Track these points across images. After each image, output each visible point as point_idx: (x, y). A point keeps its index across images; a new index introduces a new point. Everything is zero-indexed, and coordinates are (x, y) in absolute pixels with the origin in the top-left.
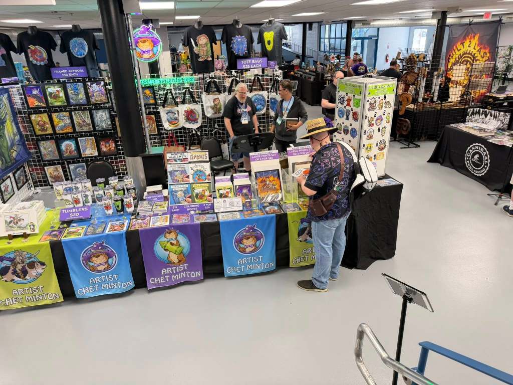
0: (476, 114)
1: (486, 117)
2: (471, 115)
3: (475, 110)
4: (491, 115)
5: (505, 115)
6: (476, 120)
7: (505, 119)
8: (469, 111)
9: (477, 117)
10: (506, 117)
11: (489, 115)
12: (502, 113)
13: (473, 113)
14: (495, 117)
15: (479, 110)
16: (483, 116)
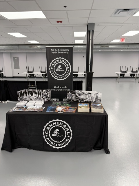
0: (24, 94)
1: (32, 95)
2: (21, 96)
3: (22, 91)
4: (36, 93)
5: (47, 91)
6: (25, 99)
7: (48, 94)
8: (18, 93)
9: (25, 96)
10: (49, 93)
11: (34, 94)
12: (44, 90)
13: (22, 94)
14: (40, 94)
15: (25, 91)
16: (30, 95)
